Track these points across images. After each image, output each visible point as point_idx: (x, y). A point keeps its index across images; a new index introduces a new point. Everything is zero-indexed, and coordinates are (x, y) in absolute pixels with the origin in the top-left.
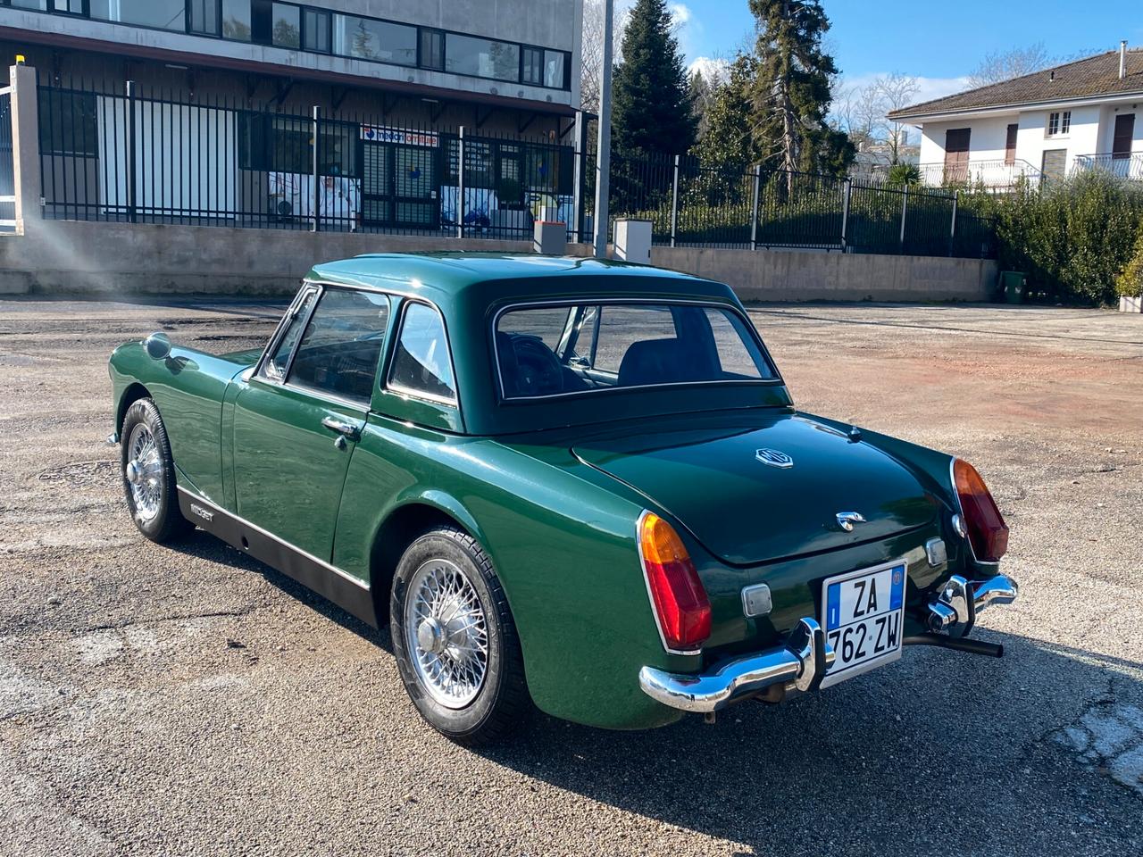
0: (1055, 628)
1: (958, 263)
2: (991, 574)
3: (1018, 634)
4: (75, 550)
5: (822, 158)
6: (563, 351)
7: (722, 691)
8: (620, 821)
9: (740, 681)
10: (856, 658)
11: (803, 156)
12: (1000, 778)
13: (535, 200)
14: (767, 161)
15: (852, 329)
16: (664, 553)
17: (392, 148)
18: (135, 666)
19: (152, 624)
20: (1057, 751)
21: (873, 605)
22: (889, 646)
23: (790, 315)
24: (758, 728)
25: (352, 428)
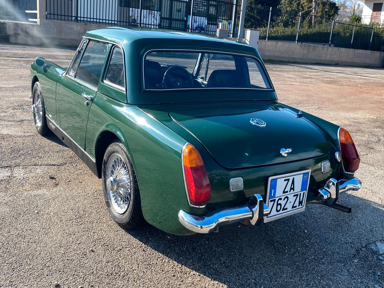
0: (381, 197)
1: (372, 53)
2: (350, 177)
3: (365, 198)
4: (11, 136)
5: (326, 12)
6: (195, 73)
7: (213, 224)
8: (175, 268)
10: (282, 210)
11: (319, 11)
12: (343, 263)
14: (306, 12)
15: (328, 74)
16: (192, 162)
17: (172, 1)
18: (11, 183)
19: (25, 167)
20: (371, 252)
21: (292, 189)
22: (299, 206)
23: (307, 68)
24: (247, 230)
25: (91, 97)
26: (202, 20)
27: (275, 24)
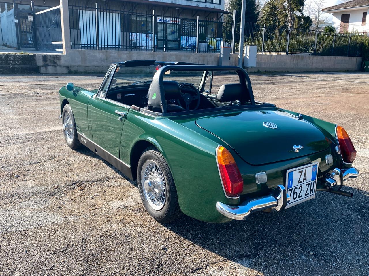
1: (350, 59)
2: (349, 167)
5: (301, 25)
6: (201, 88)
7: (246, 212)
9: (254, 208)
10: (298, 198)
11: (295, 24)
13: (210, 40)
14: (282, 26)
16: (226, 161)
17: (166, 24)
21: (305, 179)
22: (310, 193)
25: (124, 114)
26: (193, 39)
27: (255, 38)
